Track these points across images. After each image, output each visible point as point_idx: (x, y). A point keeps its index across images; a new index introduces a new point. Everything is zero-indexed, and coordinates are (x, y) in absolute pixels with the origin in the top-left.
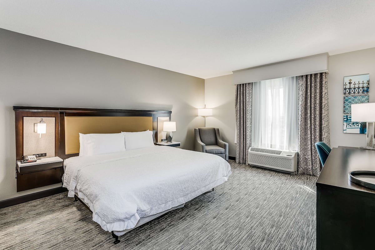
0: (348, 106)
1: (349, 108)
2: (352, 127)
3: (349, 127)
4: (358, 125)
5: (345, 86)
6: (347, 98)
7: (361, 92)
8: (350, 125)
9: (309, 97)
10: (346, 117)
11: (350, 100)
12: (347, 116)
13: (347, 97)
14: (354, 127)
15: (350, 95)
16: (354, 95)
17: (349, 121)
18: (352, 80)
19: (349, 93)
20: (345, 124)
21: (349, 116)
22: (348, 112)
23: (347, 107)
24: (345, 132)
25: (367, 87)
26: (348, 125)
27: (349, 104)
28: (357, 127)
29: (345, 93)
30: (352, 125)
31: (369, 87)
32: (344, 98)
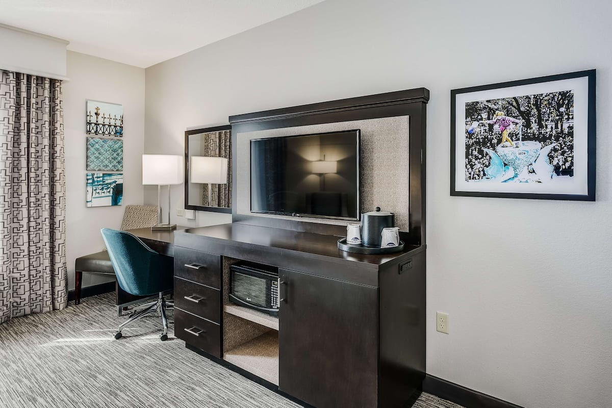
0: (95, 155)
1: (95, 160)
2: (100, 196)
3: (96, 196)
4: (109, 190)
5: (88, 117)
6: (92, 140)
7: (112, 133)
8: (98, 191)
9: (23, 127)
10: (91, 177)
11: (97, 146)
12: (93, 175)
13: (92, 138)
14: (103, 195)
15: (96, 136)
16: (103, 137)
17: (96, 183)
18: (99, 109)
19: (96, 133)
20: (90, 189)
21: (95, 176)
22: (95, 168)
23: (92, 158)
24: (89, 205)
25: (120, 127)
26: (94, 192)
27: (95, 152)
28: (108, 194)
29: (90, 131)
30: (100, 191)
31: (122, 127)
32: (87, 140)
